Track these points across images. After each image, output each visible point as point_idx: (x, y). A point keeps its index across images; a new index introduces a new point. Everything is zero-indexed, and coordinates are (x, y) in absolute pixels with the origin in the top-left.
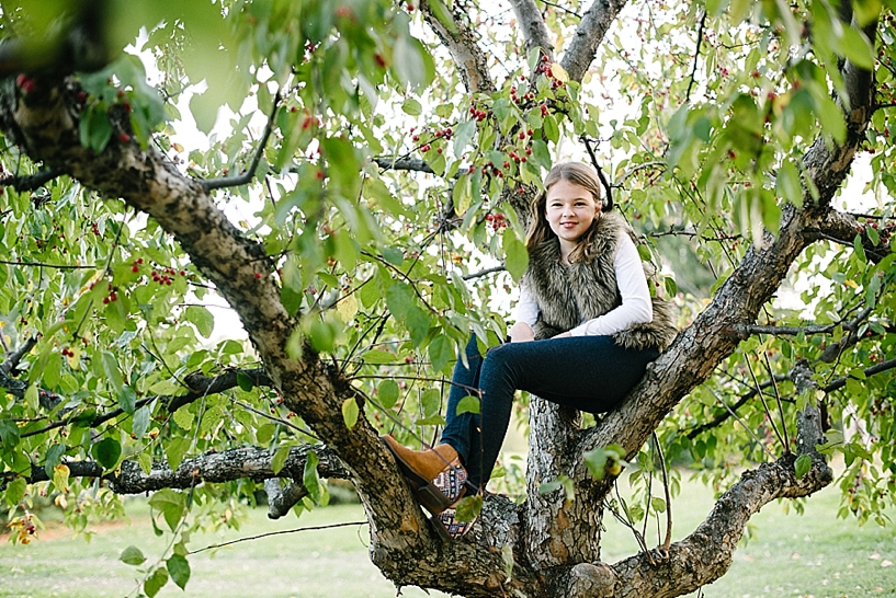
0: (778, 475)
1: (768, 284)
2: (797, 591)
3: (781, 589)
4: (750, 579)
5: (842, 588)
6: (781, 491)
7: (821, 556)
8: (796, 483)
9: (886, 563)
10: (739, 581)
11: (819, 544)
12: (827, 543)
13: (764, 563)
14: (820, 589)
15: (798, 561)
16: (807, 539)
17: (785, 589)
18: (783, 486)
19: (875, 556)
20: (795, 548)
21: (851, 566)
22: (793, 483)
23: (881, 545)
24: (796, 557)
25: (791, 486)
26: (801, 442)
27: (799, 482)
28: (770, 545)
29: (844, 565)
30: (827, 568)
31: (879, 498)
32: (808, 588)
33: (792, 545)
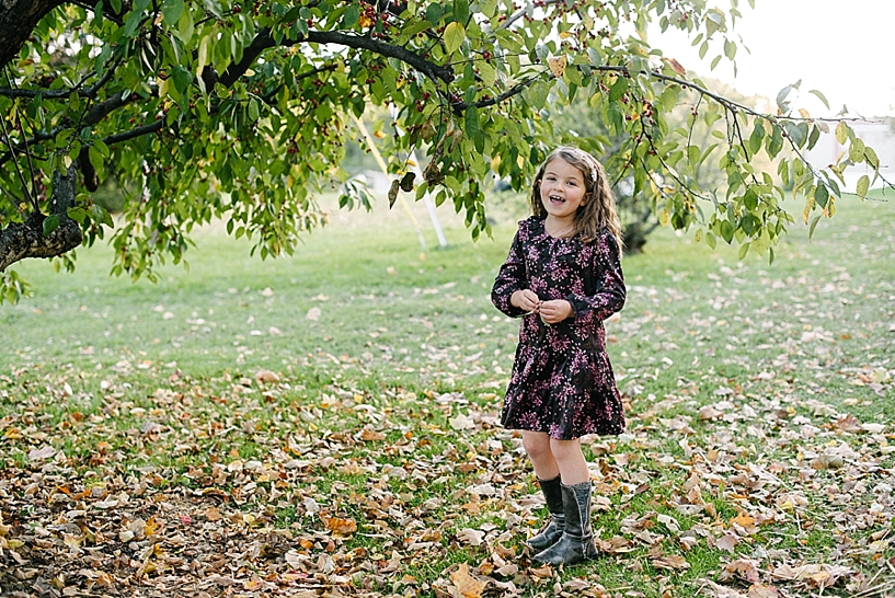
0: (24, 235)
1: (9, 44)
2: (78, 343)
3: (64, 341)
4: (34, 332)
5: (123, 340)
6: (28, 252)
7: (108, 308)
8: (44, 244)
9: (168, 315)
10: (24, 334)
11: (108, 296)
12: (115, 295)
13: (51, 315)
14: (100, 340)
15: (86, 312)
16: (97, 291)
17: (68, 341)
18: (30, 247)
19: (159, 308)
20: (84, 300)
21: (135, 318)
22: (41, 243)
23: (166, 297)
24: (84, 309)
25: (39, 246)
26: (55, 202)
27: (47, 242)
28: (60, 297)
29: (129, 317)
30: (111, 319)
31: (147, 256)
32: (89, 340)
33: (82, 296)
